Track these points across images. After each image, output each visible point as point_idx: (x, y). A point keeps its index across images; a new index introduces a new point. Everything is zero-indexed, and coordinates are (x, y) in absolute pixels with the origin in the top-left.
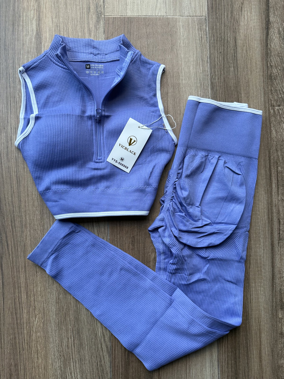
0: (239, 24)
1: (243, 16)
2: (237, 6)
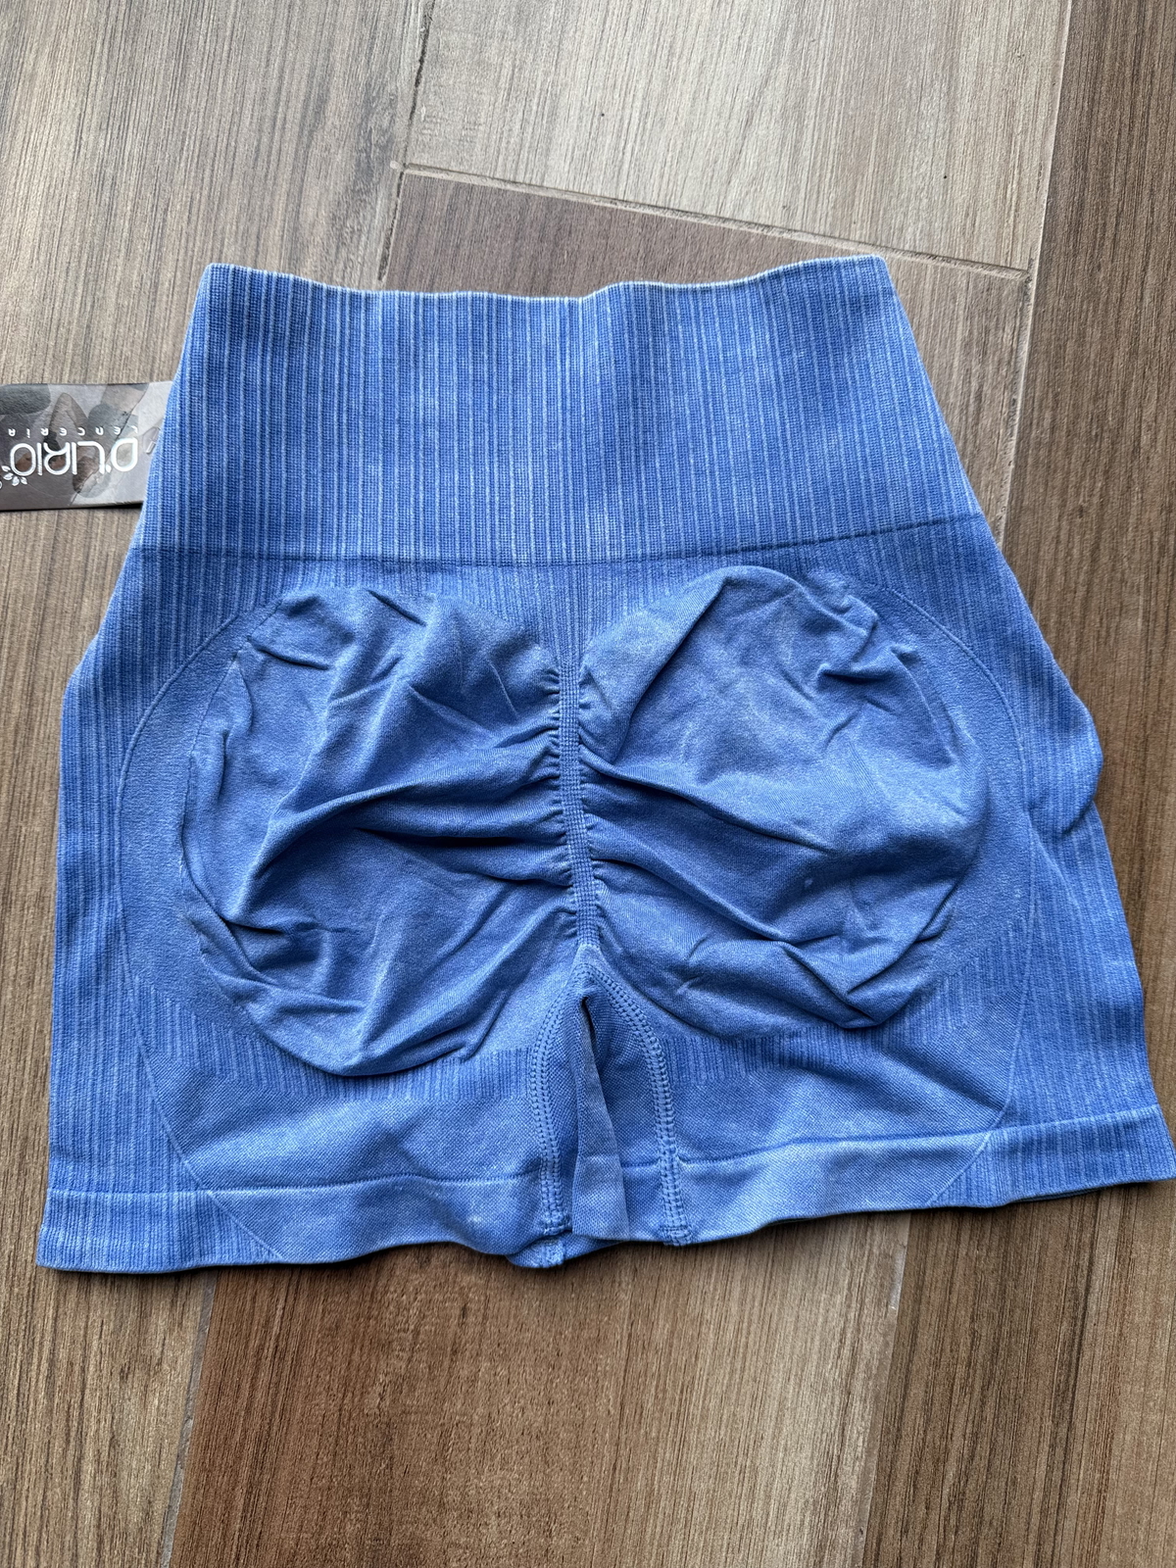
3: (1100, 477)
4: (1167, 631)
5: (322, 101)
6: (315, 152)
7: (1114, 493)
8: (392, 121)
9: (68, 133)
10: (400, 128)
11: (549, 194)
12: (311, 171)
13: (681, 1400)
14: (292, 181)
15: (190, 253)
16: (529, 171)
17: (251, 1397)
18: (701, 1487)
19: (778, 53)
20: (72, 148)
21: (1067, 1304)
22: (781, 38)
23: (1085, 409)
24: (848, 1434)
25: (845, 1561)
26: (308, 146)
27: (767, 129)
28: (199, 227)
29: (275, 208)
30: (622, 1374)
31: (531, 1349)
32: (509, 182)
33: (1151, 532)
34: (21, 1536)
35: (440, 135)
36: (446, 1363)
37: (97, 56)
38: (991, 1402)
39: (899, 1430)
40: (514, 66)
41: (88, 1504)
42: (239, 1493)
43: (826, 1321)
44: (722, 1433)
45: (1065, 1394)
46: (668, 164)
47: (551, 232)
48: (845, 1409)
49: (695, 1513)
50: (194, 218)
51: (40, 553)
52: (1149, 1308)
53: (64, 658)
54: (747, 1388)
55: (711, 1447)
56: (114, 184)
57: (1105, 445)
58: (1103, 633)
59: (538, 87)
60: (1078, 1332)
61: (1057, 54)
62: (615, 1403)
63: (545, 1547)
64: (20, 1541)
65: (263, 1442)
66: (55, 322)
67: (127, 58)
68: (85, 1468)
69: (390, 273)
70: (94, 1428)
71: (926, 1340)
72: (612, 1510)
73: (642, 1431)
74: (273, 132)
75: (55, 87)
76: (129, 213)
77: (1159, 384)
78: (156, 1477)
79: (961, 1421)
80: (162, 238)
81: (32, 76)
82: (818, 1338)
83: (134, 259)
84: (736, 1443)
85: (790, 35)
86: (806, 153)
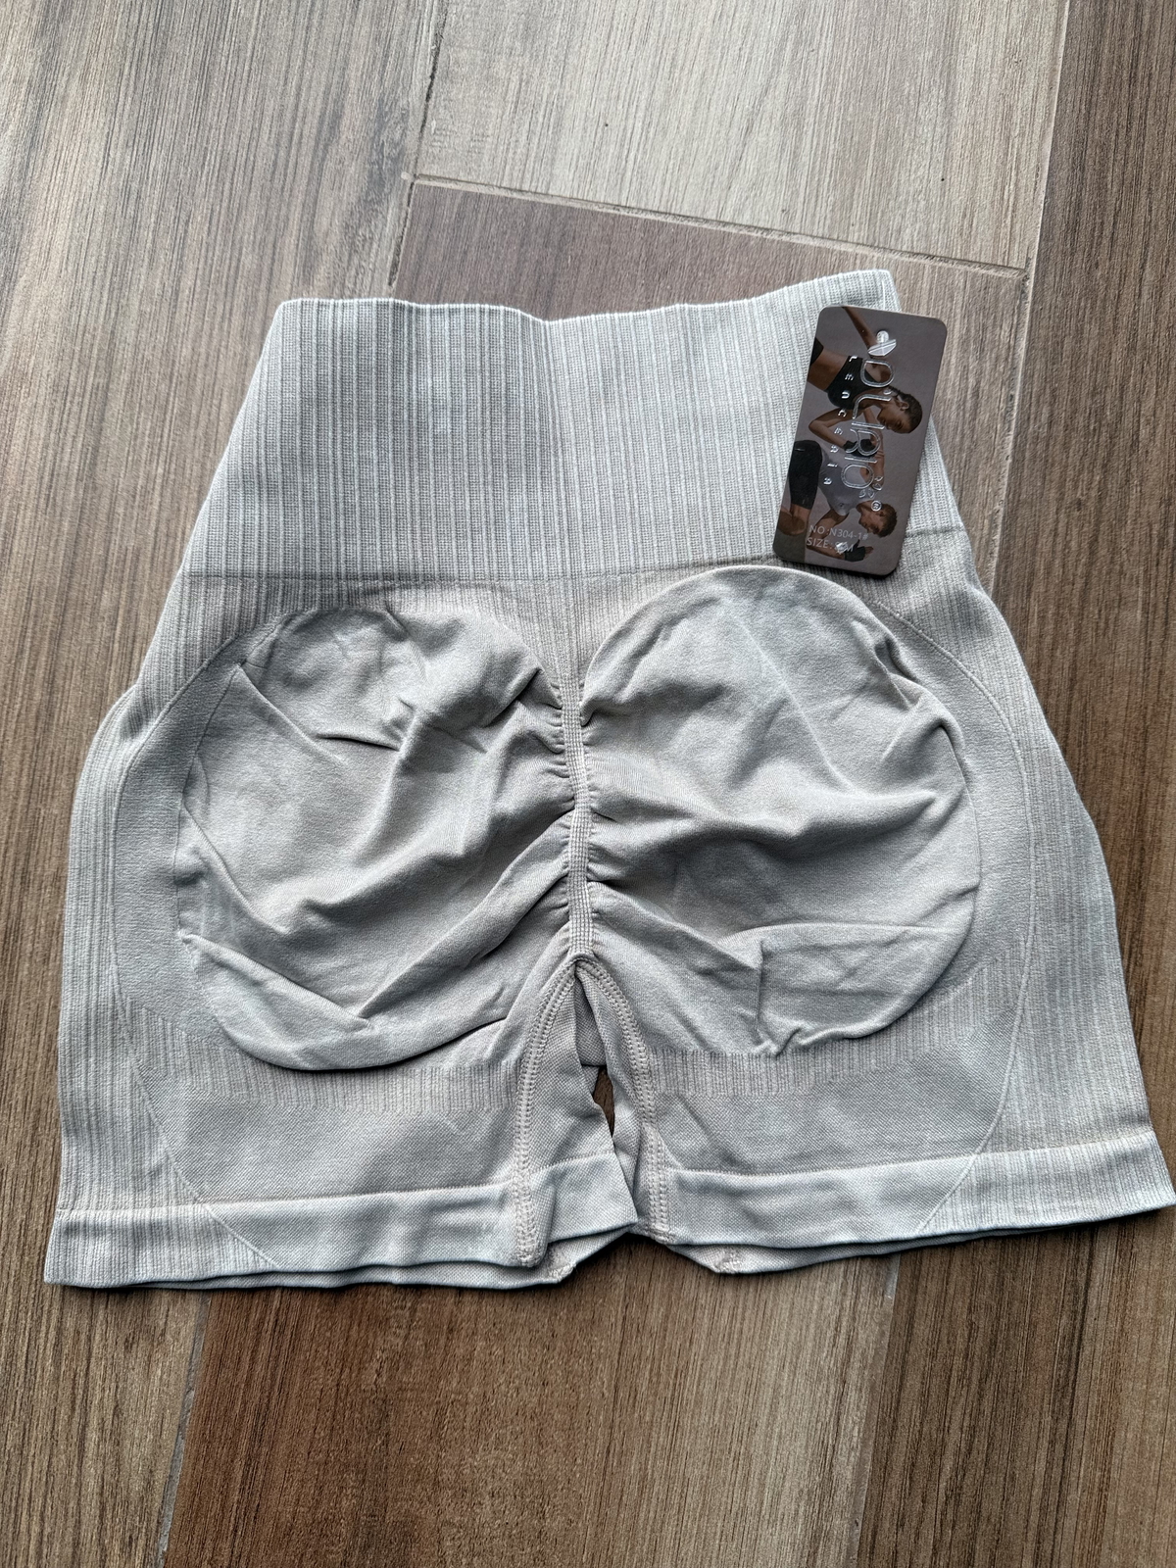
3: (1098, 470)
4: (1166, 623)
5: (337, 117)
6: (330, 165)
7: (1113, 486)
8: (404, 134)
9: (96, 150)
10: (411, 141)
11: (554, 201)
12: (325, 182)
13: (675, 1385)
14: (307, 193)
15: (210, 261)
16: (535, 179)
17: (251, 1369)
18: (695, 1473)
19: (777, 63)
20: (100, 164)
21: (1067, 1298)
22: (781, 49)
23: (1083, 404)
24: (843, 1424)
25: (840, 1553)
26: (323, 160)
27: (766, 136)
28: (219, 237)
29: (291, 218)
30: (616, 1357)
31: (526, 1330)
32: (515, 190)
33: (1150, 525)
34: (27, 1501)
35: (449, 147)
36: (442, 1342)
37: (125, 77)
38: (989, 1396)
39: (894, 1421)
40: (521, 80)
41: (91, 1471)
42: (238, 1465)
43: (821, 1309)
44: (716, 1419)
45: (1065, 1388)
46: (670, 171)
47: (555, 238)
48: (840, 1398)
49: (689, 1499)
50: (214, 229)
51: (63, 547)
52: (1151, 1303)
53: (84, 647)
54: (742, 1375)
55: (705, 1433)
56: (139, 197)
57: (1103, 439)
58: (1102, 625)
59: (544, 99)
60: (1078, 1326)
61: (1055, 59)
62: (609, 1386)
63: (538, 1528)
64: (26, 1506)
65: (262, 1414)
66: (81, 328)
67: (153, 79)
68: (89, 1436)
69: (400, 276)
70: (98, 1397)
71: (922, 1330)
72: (605, 1493)
73: (636, 1415)
74: (290, 146)
75: (85, 107)
76: (153, 225)
77: (1157, 379)
78: (157, 1446)
79: (959, 1413)
80: (183, 248)
81: (64, 97)
82: (813, 1325)
83: (157, 268)
84: (730, 1429)
85: (789, 46)
86: (805, 158)
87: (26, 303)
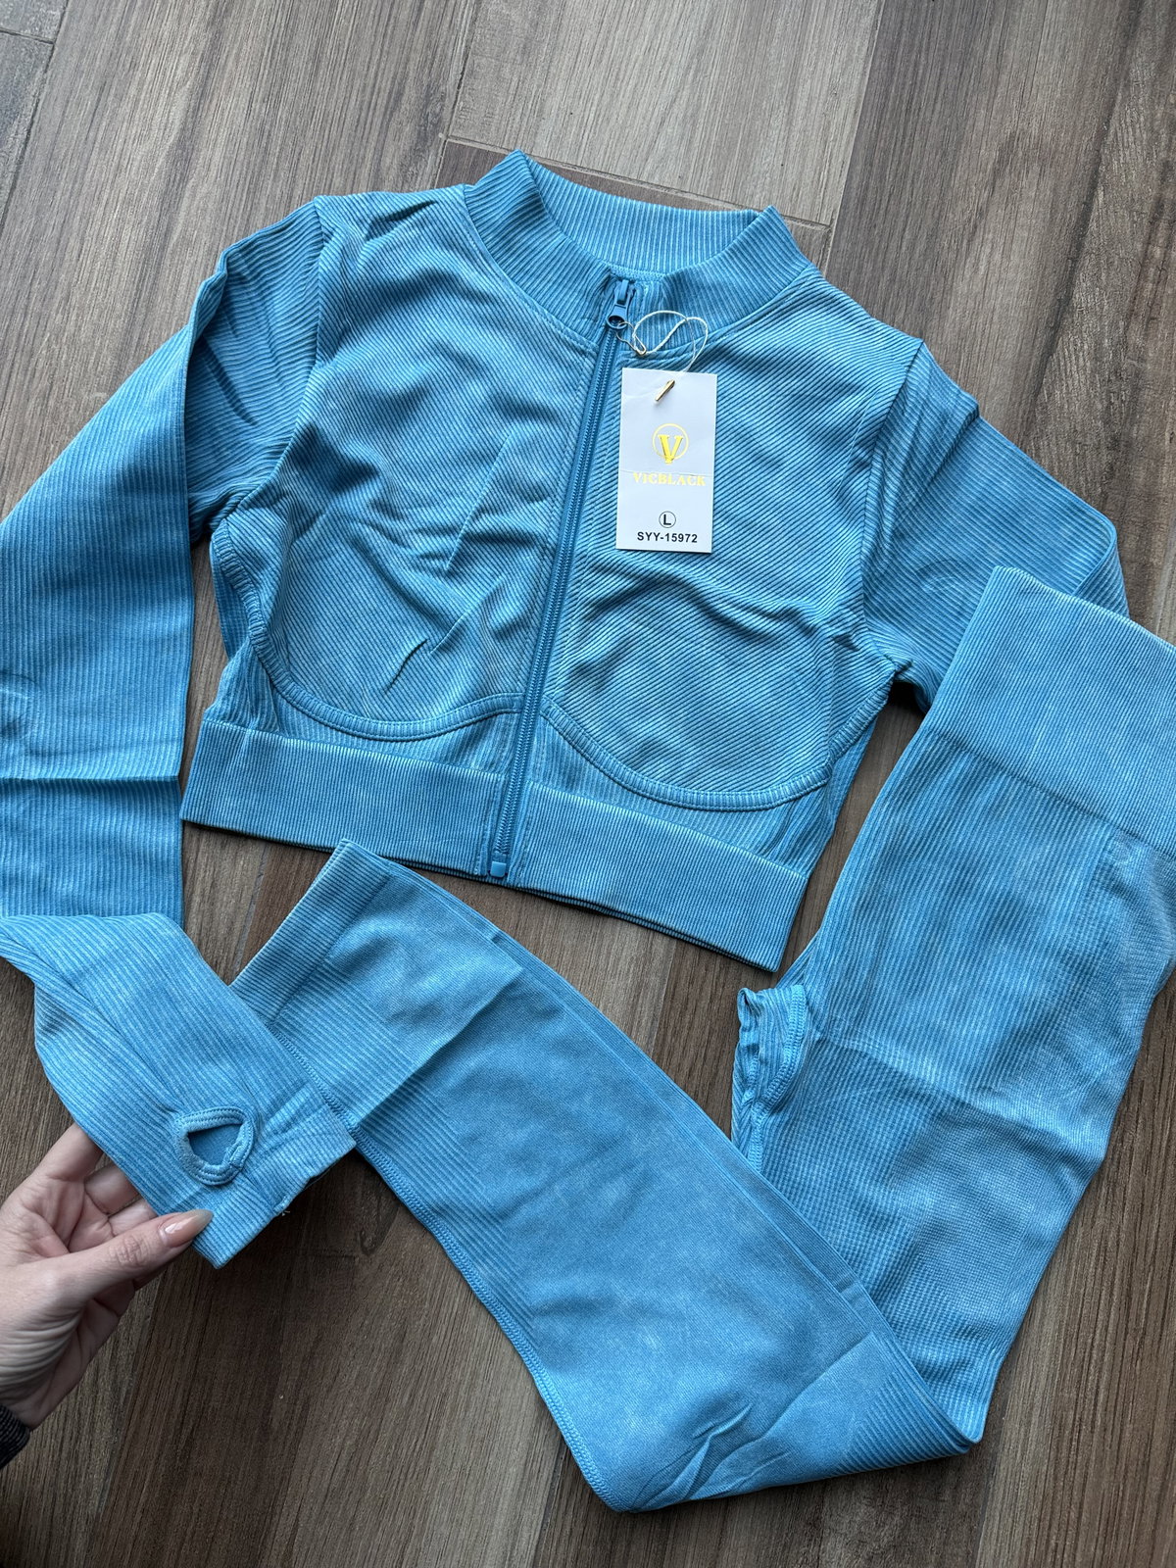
0: (947, 288)
1: (971, 260)
2: (956, 217)
5: (400, 94)
6: (394, 125)
8: (442, 109)
9: (244, 103)
10: (446, 114)
12: (390, 135)
14: (378, 141)
16: (524, 145)
19: (683, 82)
20: (245, 111)
22: (686, 74)
26: (389, 121)
27: (672, 129)
29: (367, 156)
35: (470, 119)
37: (264, 57)
40: (519, 81)
46: (610, 146)
50: (317, 159)
56: (269, 135)
59: (533, 94)
67: (283, 60)
74: (369, 111)
75: (238, 74)
76: (277, 153)
83: (279, 181)
85: (692, 73)
86: (696, 143)
87: (194, 195)
